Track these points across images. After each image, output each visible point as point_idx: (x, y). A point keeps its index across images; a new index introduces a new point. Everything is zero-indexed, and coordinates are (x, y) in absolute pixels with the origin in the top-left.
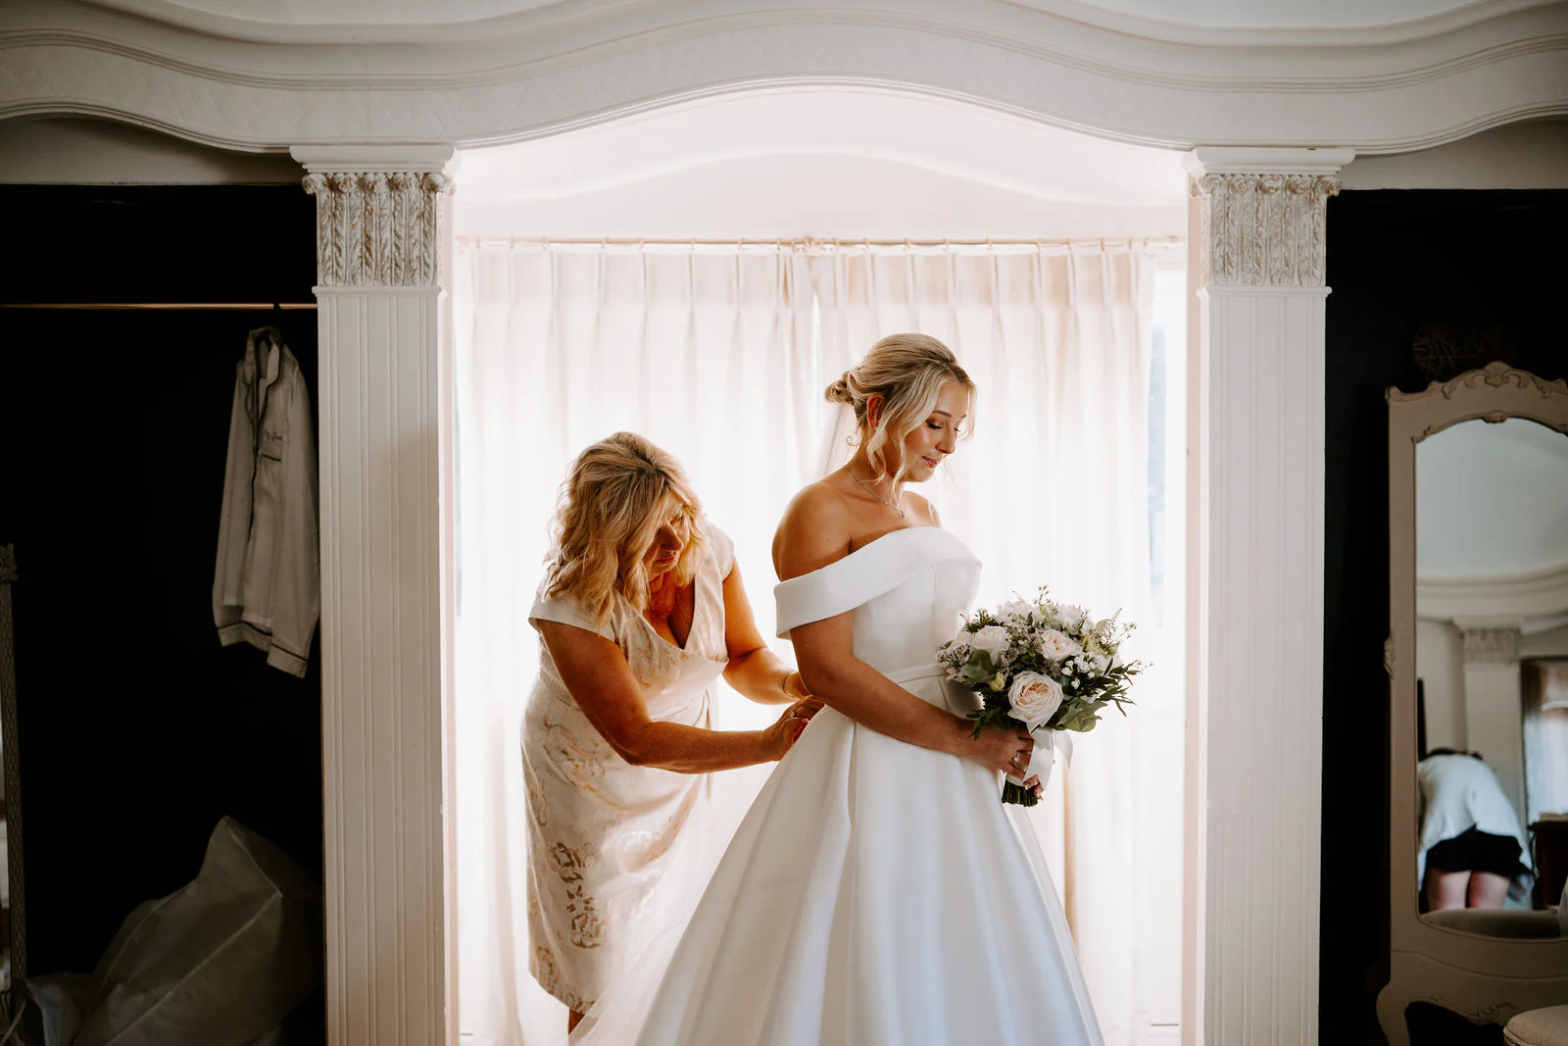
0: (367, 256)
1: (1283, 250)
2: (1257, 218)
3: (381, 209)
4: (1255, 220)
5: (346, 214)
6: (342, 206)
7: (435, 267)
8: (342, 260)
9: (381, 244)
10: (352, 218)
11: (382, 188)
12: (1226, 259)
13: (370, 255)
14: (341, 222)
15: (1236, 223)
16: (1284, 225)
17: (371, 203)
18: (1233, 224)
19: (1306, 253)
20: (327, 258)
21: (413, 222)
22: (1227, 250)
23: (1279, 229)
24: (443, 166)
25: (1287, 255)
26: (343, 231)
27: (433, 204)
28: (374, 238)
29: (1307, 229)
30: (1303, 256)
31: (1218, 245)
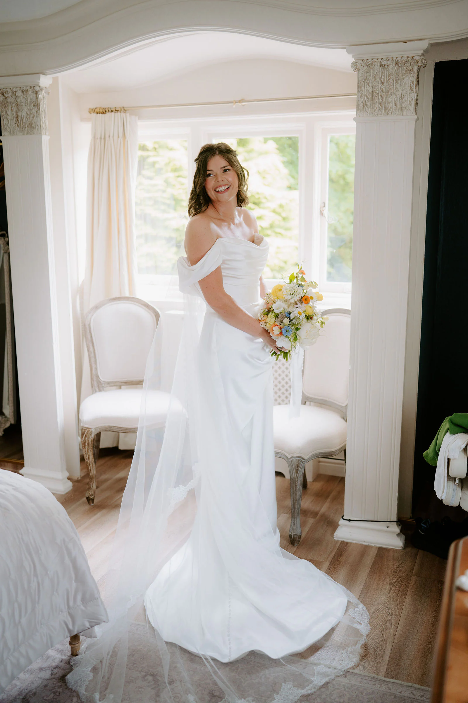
0: (18, 123)
1: (394, 97)
2: (381, 81)
3: (21, 103)
4: (380, 82)
5: (10, 105)
6: (8, 103)
7: (41, 126)
8: (9, 125)
9: (22, 117)
10: (12, 107)
11: (19, 93)
12: (364, 103)
13: (19, 123)
14: (8, 109)
15: (370, 85)
16: (395, 84)
17: (17, 101)
18: (369, 85)
19: (406, 98)
20: (4, 124)
21: (32, 108)
22: (365, 99)
23: (392, 86)
24: (39, 83)
25: (396, 100)
26: (9, 113)
27: (38, 99)
28: (19, 115)
29: (407, 85)
30: (404, 100)
31: (361, 96)
